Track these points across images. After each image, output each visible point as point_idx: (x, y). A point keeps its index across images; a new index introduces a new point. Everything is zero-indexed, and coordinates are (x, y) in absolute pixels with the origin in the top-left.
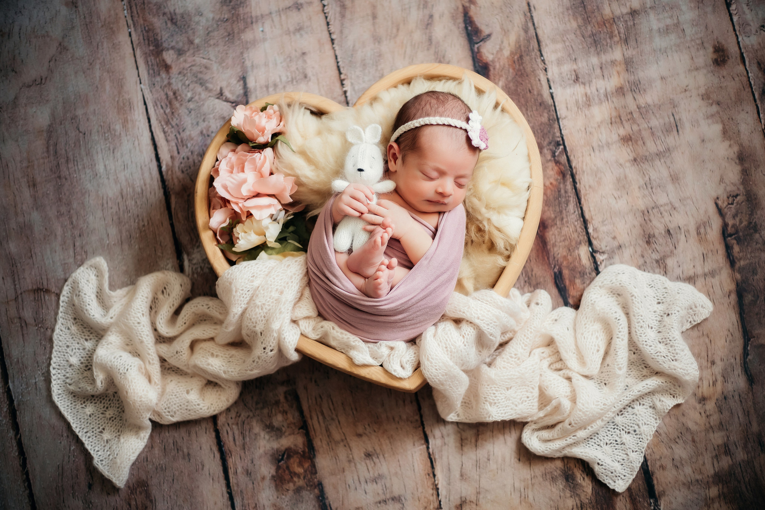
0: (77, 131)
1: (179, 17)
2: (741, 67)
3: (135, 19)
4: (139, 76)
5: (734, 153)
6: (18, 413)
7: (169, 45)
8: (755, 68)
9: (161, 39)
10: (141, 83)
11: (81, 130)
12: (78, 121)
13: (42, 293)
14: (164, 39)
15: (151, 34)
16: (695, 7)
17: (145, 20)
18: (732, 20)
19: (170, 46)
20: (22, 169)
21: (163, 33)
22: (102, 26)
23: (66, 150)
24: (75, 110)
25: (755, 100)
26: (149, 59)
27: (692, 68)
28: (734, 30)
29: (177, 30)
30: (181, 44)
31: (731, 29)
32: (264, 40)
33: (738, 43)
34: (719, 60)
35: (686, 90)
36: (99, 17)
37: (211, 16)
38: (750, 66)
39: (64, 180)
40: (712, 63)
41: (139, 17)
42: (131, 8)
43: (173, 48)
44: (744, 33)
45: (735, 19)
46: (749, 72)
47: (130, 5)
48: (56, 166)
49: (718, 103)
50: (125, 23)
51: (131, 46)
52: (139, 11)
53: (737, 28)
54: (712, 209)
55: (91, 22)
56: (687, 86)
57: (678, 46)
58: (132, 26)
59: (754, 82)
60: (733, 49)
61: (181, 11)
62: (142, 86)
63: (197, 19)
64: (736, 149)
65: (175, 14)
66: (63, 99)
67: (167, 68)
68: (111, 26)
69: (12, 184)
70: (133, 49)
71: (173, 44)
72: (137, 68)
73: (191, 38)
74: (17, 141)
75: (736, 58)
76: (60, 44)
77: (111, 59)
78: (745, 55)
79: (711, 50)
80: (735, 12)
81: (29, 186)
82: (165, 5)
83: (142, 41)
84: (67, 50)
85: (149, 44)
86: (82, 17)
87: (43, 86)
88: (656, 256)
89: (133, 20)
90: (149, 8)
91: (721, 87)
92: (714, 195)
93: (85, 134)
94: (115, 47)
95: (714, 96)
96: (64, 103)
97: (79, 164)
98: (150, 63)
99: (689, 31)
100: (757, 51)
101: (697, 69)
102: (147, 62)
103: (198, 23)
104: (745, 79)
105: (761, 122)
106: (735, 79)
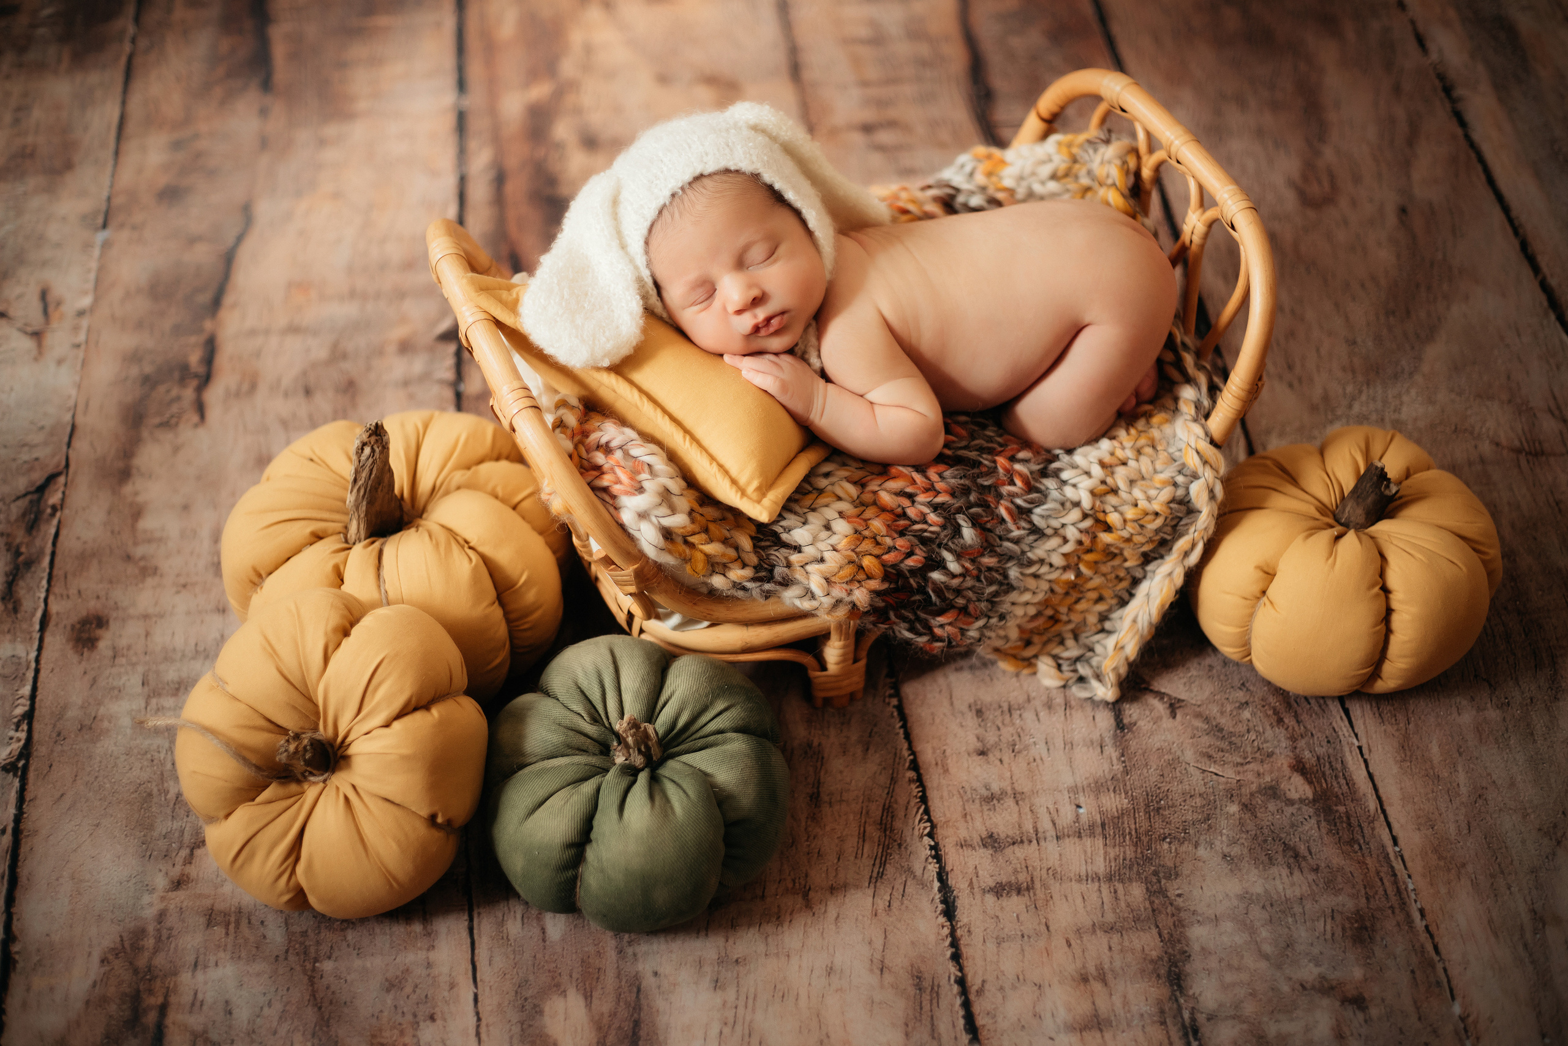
1: (1280, 858)
2: (54, 608)
3: (1385, 869)
4: (1366, 761)
5: (134, 483)
6: (1545, 304)
7: (1299, 809)
8: (27, 604)
9: (1318, 822)
10: (1360, 748)
13: (1526, 448)
14: (1313, 821)
15: (1346, 836)
16: (101, 720)
17: (1362, 863)
18: (34, 689)
19: (1296, 806)
21: (1315, 833)
22: (1464, 865)
24: (1504, 719)
25: (53, 554)
26: (1345, 788)
27: (154, 619)
28: (37, 671)
29: (1283, 835)
30: (1272, 806)
31: (43, 674)
32: (1074, 790)
33: (40, 649)
34: (94, 626)
35: (184, 586)
36: (1475, 884)
37: (1201, 852)
38: (36, 609)
40: (111, 622)
41: (1378, 873)
42: (1399, 892)
43: (1290, 802)
44: (20, 664)
45: (27, 690)
46: (42, 600)
47: (1401, 899)
49: (128, 558)
50: (1409, 864)
51: (1391, 820)
52: (1379, 884)
53: (30, 674)
54: (214, 412)
55: (1493, 876)
56: (178, 592)
57: (166, 659)
58: (1392, 856)
59: (40, 582)
60: (56, 642)
61: (1274, 870)
62: (1356, 743)
63: (1236, 850)
64: (128, 489)
65: (1289, 867)
66: (1535, 741)
67: (1300, 767)
68: (1442, 863)
70: (1384, 812)
71: (1289, 810)
72: (1371, 776)
73: (1248, 815)
75: (57, 625)
76: (1559, 843)
77: (1435, 799)
78: (37, 627)
79: (102, 645)
80: (21, 701)
82: (1314, 887)
83: (1365, 825)
84: (1540, 830)
85: (1348, 818)
86: (1515, 889)
88: (346, 366)
89: (1392, 868)
90: (1354, 887)
91: (111, 582)
92: (201, 432)
94: (1427, 822)
95: (131, 569)
96: (1532, 734)
98: (1343, 782)
99: (133, 681)
100: (9, 631)
101: (146, 617)
102: (1350, 783)
103: (1233, 842)
104: (57, 589)
105: (59, 522)
106: (75, 592)
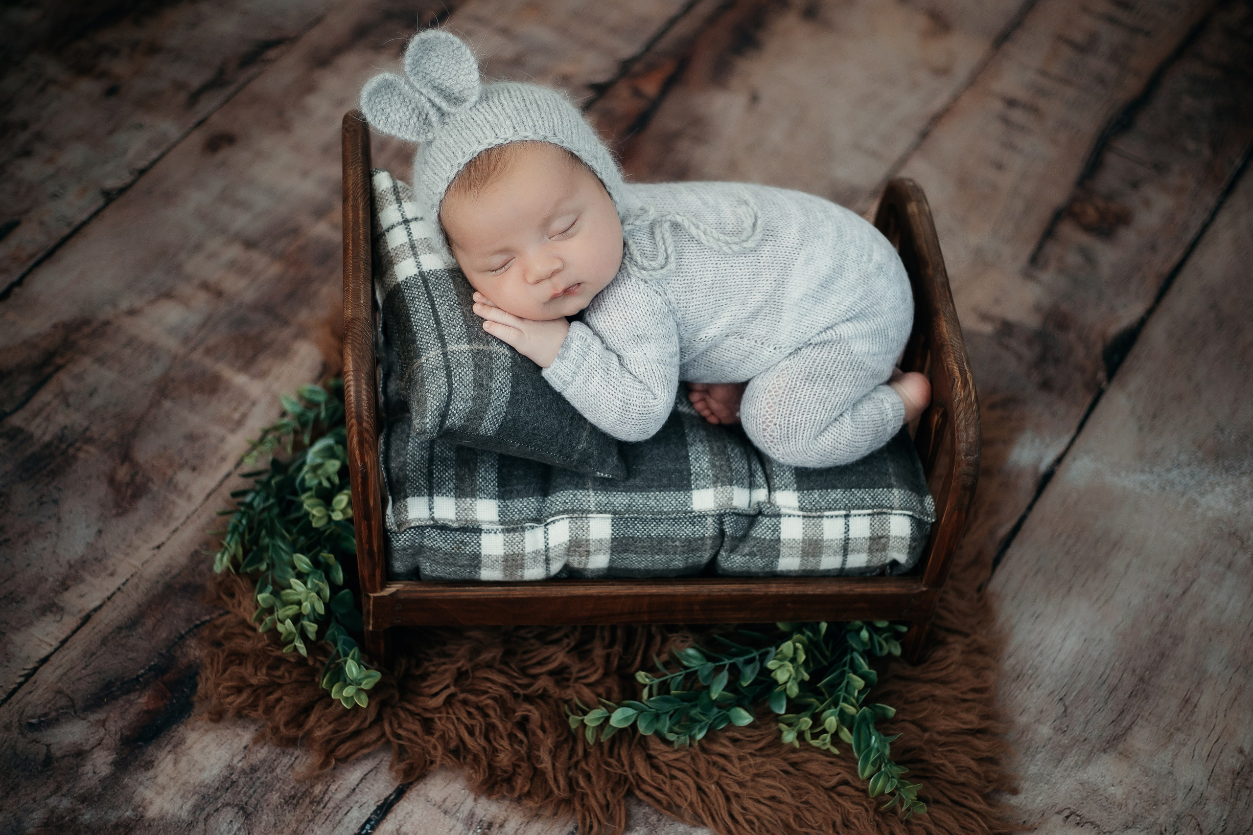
0: (1069, 710)
11: (1063, 709)
12: (1058, 722)
20: (1190, 735)
23: (1106, 703)
39: (1137, 672)
48: (1136, 695)
69: (1218, 729)
74: (1170, 773)
81: (1196, 706)
87: (1073, 808)
93: (1061, 699)
97: (1100, 673)
